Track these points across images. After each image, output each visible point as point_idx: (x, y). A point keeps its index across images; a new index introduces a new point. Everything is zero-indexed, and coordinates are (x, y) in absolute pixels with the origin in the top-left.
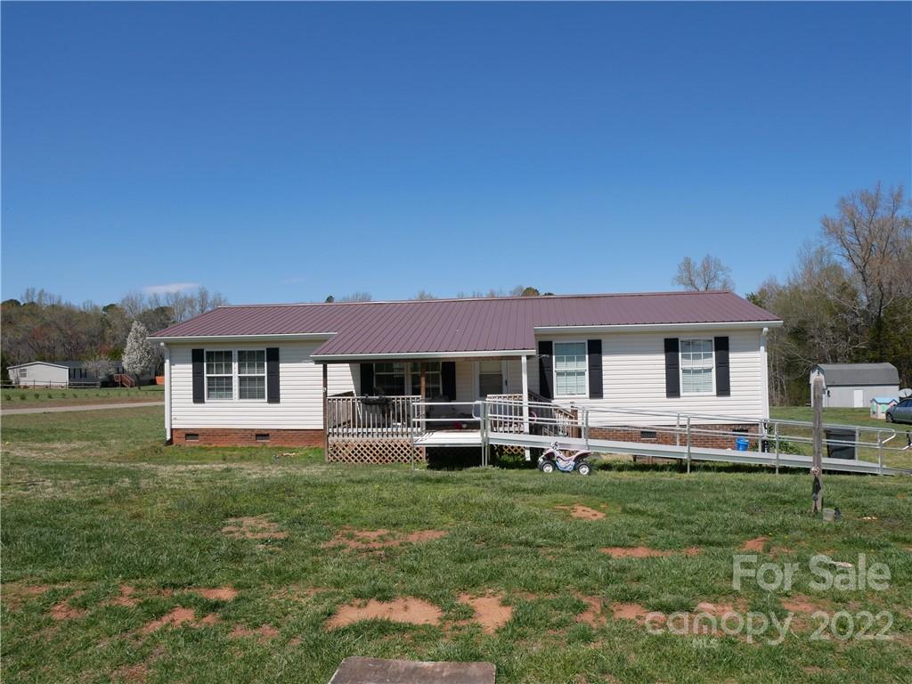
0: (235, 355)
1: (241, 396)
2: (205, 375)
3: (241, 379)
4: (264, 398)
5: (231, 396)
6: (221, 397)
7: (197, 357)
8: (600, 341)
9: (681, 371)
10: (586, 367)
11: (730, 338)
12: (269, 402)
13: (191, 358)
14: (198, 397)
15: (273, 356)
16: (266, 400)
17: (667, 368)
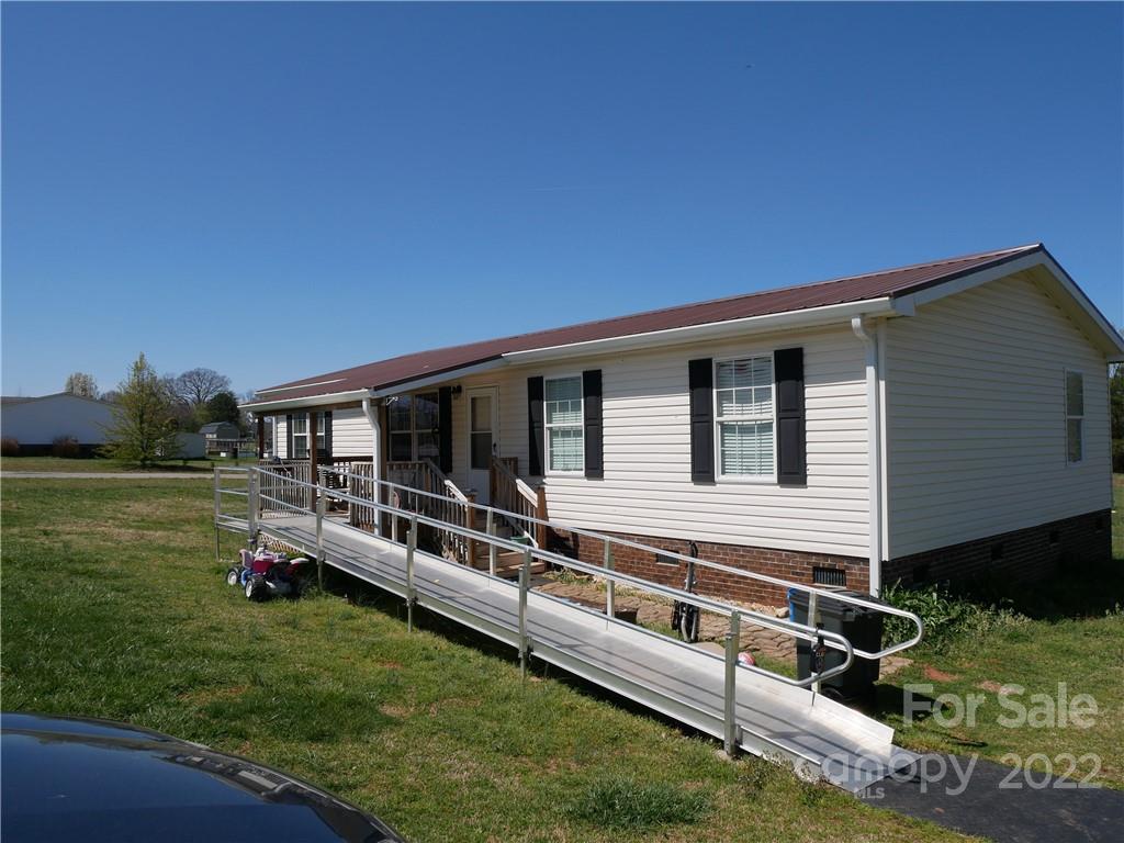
8: (600, 371)
9: (717, 430)
10: (581, 423)
11: (805, 352)
17: (693, 423)
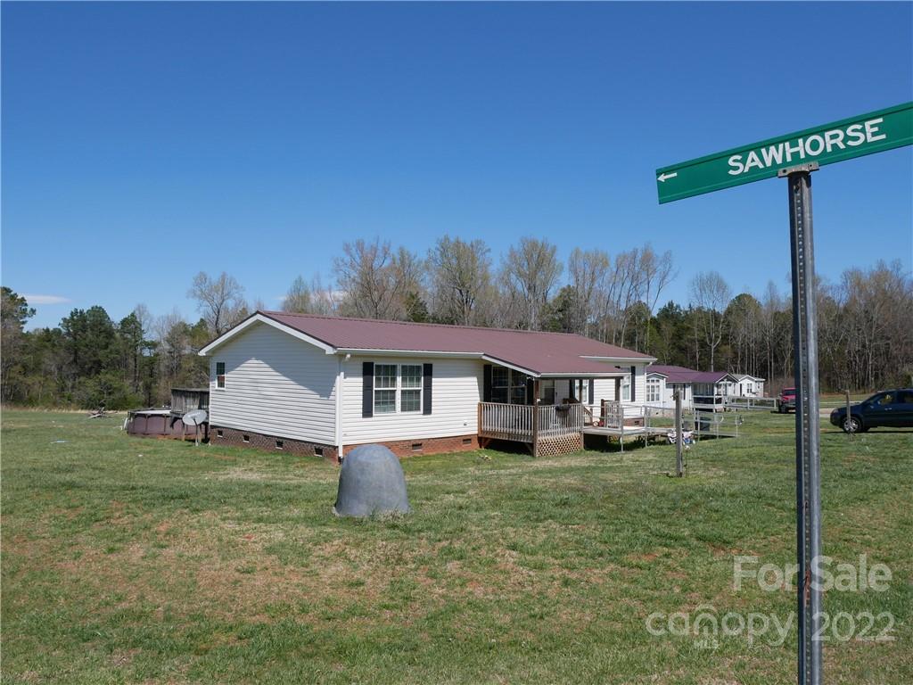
0: (399, 370)
1: (403, 410)
2: (374, 389)
3: (403, 392)
4: (419, 409)
5: (394, 409)
6: (384, 410)
7: (368, 370)
11: (636, 367)
12: (424, 414)
13: (361, 371)
14: (367, 412)
15: (428, 371)
16: (422, 411)
